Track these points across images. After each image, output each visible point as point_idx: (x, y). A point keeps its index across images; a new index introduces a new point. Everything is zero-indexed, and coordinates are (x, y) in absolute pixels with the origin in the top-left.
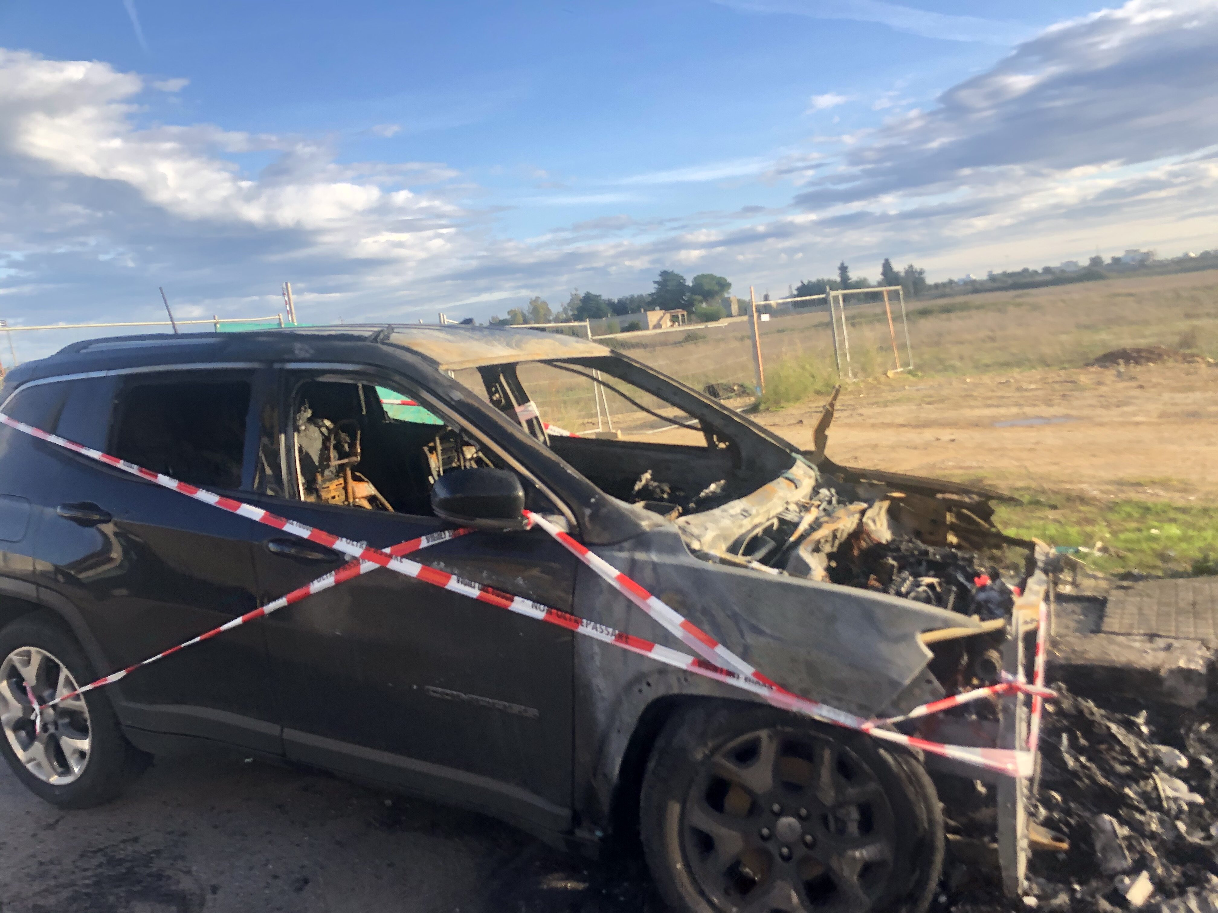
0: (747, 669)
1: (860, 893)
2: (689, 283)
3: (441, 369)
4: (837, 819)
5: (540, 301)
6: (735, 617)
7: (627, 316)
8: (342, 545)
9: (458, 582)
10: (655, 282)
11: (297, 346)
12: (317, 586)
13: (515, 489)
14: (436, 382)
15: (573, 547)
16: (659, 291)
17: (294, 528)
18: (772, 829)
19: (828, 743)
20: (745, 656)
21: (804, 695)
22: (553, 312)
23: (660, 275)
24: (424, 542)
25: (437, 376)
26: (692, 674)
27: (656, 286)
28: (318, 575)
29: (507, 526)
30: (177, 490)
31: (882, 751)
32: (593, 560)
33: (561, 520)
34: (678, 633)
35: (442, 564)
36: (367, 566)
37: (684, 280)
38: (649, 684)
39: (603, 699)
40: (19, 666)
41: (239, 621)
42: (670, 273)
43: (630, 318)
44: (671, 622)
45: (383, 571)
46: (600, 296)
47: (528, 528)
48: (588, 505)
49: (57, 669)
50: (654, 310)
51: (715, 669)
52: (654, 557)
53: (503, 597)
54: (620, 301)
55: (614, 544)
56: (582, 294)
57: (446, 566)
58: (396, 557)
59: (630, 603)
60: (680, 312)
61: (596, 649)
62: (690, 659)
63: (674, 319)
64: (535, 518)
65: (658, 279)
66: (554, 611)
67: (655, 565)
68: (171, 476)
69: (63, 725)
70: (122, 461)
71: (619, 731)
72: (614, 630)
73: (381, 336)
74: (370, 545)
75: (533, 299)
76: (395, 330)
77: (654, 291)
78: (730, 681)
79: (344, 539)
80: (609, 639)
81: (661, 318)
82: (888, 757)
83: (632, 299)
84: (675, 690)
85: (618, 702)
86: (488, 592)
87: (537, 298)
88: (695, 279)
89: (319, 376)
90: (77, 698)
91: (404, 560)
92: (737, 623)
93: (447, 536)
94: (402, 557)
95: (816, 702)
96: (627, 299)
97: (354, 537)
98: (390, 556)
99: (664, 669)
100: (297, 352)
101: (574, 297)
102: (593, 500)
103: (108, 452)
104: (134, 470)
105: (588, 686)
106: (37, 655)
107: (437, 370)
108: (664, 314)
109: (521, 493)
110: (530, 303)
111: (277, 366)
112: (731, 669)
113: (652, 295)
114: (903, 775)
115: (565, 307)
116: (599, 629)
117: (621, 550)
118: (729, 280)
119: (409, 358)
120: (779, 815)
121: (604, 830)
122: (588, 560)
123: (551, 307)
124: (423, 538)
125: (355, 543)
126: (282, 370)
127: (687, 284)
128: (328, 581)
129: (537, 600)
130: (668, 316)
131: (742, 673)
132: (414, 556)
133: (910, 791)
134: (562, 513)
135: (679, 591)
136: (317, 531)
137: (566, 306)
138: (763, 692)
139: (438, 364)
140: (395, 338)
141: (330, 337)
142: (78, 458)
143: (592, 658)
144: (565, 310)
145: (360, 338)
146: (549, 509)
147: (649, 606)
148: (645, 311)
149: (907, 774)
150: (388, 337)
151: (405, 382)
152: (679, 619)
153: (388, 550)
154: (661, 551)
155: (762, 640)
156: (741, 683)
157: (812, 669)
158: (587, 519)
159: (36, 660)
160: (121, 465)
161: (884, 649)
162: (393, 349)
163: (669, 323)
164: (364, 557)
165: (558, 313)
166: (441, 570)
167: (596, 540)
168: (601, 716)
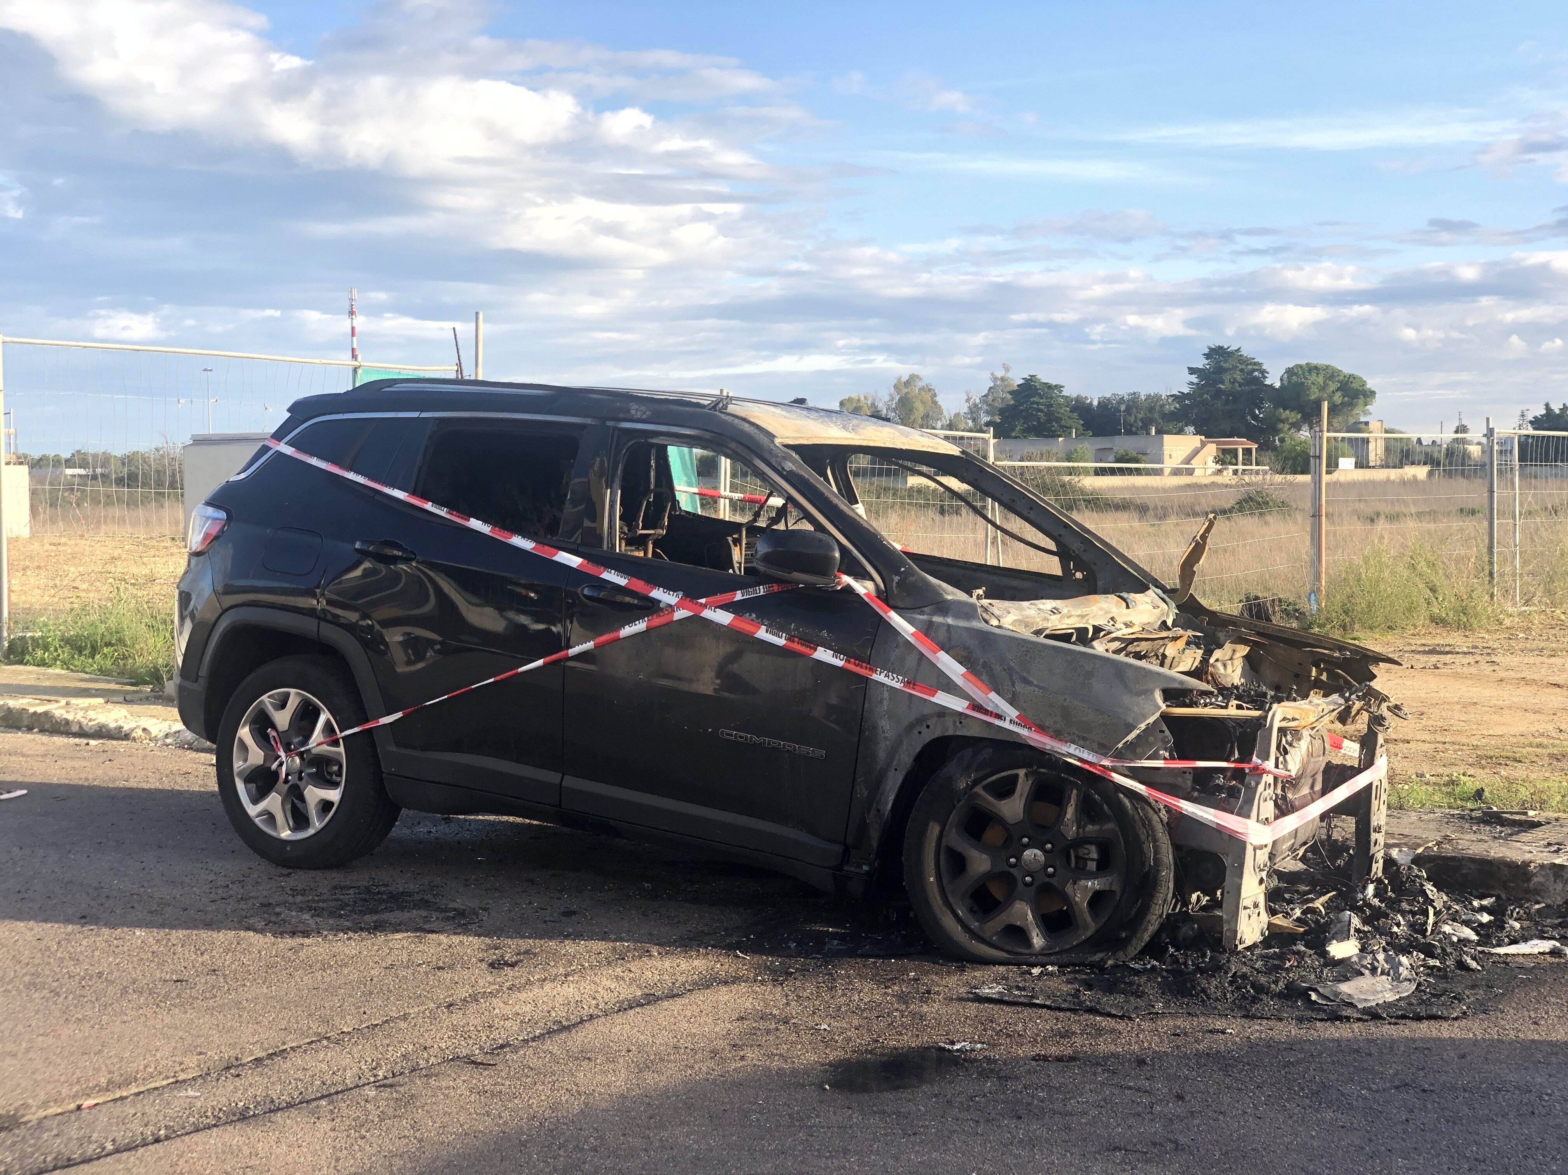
0: (1012, 713)
1: (1089, 919)
2: (1274, 380)
3: (777, 441)
4: (1077, 857)
5: (920, 384)
6: (1010, 670)
7: (1117, 438)
8: (658, 594)
9: (767, 631)
10: (1192, 371)
11: (634, 406)
12: (627, 631)
13: (833, 550)
14: (770, 452)
15: (878, 607)
16: (1199, 389)
17: (611, 576)
18: (1019, 858)
19: (1075, 785)
20: (1012, 702)
21: (1057, 735)
22: (945, 413)
23: (1207, 356)
24: (739, 596)
25: (772, 447)
26: (967, 716)
27: (1194, 378)
28: (630, 621)
29: (820, 582)
30: (490, 534)
31: (1121, 796)
32: (895, 619)
33: (870, 585)
34: (959, 681)
35: (754, 616)
36: (681, 614)
37: (1263, 372)
38: (928, 727)
39: (886, 738)
40: (270, 709)
41: (540, 662)
42: (1231, 354)
43: (1122, 443)
44: (954, 672)
45: (696, 620)
46: (1059, 387)
47: (839, 588)
48: (898, 573)
49: (317, 713)
50: (1180, 432)
51: (986, 712)
52: (950, 621)
53: (807, 646)
54: (1104, 404)
55: (917, 608)
56: (1017, 380)
57: (757, 618)
58: (710, 607)
59: (922, 655)
60: (1241, 444)
61: (886, 695)
62: (966, 703)
63: (1226, 457)
64: (847, 579)
65: (1201, 363)
66: (852, 660)
67: (949, 626)
68: (485, 521)
69: (310, 775)
70: (430, 503)
71: (896, 770)
72: (904, 678)
73: (721, 405)
74: (686, 595)
75: (904, 379)
76: (733, 402)
77: (1186, 390)
78: (997, 722)
79: (661, 589)
80: (899, 686)
81: (1196, 452)
82: (1126, 802)
83: (1133, 403)
84: (950, 732)
85: (899, 742)
86: (793, 641)
87: (913, 378)
88: (1290, 372)
89: (652, 438)
90: (335, 743)
91: (717, 610)
92: (1011, 676)
93: (761, 591)
94: (716, 607)
95: (1066, 742)
96: (1121, 401)
97: (670, 587)
98: (705, 606)
99: (943, 712)
100: (633, 412)
101: (998, 383)
102: (903, 569)
103: (413, 493)
104: (442, 512)
105: (874, 727)
106: (295, 697)
107: (773, 442)
108: (1203, 445)
109: (837, 555)
110: (896, 387)
111: (610, 423)
112: (999, 712)
113: (1180, 398)
114: (1137, 817)
115: (975, 405)
116: (891, 677)
117: (922, 613)
118: (1371, 384)
119: (747, 427)
120: (1027, 847)
121: (870, 865)
122: (890, 618)
123: (941, 399)
124: (739, 592)
125: (671, 593)
126: (615, 428)
127: (1268, 382)
128: (640, 626)
129: (837, 651)
130: (1211, 449)
131: (1009, 715)
132: (726, 607)
133: (1143, 834)
134: (872, 579)
135: (966, 648)
136: (634, 580)
137: (978, 401)
138: (1024, 732)
139: (774, 436)
140: (731, 408)
141: (666, 401)
142: (377, 497)
143: (881, 702)
144: (973, 411)
145: (698, 405)
146: (861, 574)
147: (938, 659)
148: (1160, 432)
149: (1141, 818)
150: (725, 407)
151: (741, 450)
152: (962, 670)
153: (703, 601)
154: (956, 617)
155: (1029, 688)
156: (1006, 725)
157: (1066, 713)
158: (894, 584)
159: (293, 703)
160: (429, 506)
161: (1126, 699)
162: (732, 418)
163: (1213, 467)
164: (679, 606)
165: (957, 415)
166: (752, 620)
167: (900, 604)
168: (882, 754)
